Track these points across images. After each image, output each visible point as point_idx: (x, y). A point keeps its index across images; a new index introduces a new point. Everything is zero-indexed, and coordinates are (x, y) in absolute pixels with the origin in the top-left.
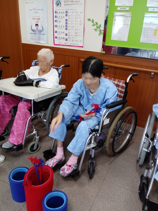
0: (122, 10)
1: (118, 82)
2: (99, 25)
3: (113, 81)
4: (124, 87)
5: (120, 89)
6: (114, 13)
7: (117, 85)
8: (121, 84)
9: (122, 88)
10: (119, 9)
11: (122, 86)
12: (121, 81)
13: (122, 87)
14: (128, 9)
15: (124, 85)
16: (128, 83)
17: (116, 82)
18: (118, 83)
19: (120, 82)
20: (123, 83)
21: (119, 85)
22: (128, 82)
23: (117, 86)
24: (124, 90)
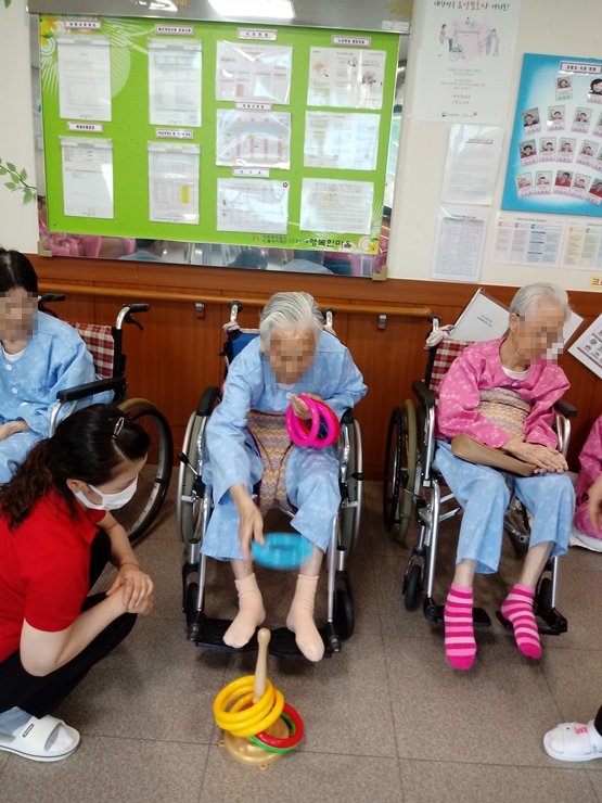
0: (83, 129)
1: (93, 331)
2: (19, 170)
3: (81, 331)
4: (111, 343)
5: (101, 350)
6: (60, 140)
7: (91, 339)
8: (101, 336)
9: (105, 347)
10: (73, 127)
11: (105, 342)
12: (99, 328)
13: (106, 344)
14: (98, 128)
15: (110, 338)
16: (120, 330)
17: (88, 333)
18: (94, 335)
19: (98, 332)
20: (106, 333)
21: (97, 340)
22: (119, 327)
23: (93, 342)
24: (112, 353)
